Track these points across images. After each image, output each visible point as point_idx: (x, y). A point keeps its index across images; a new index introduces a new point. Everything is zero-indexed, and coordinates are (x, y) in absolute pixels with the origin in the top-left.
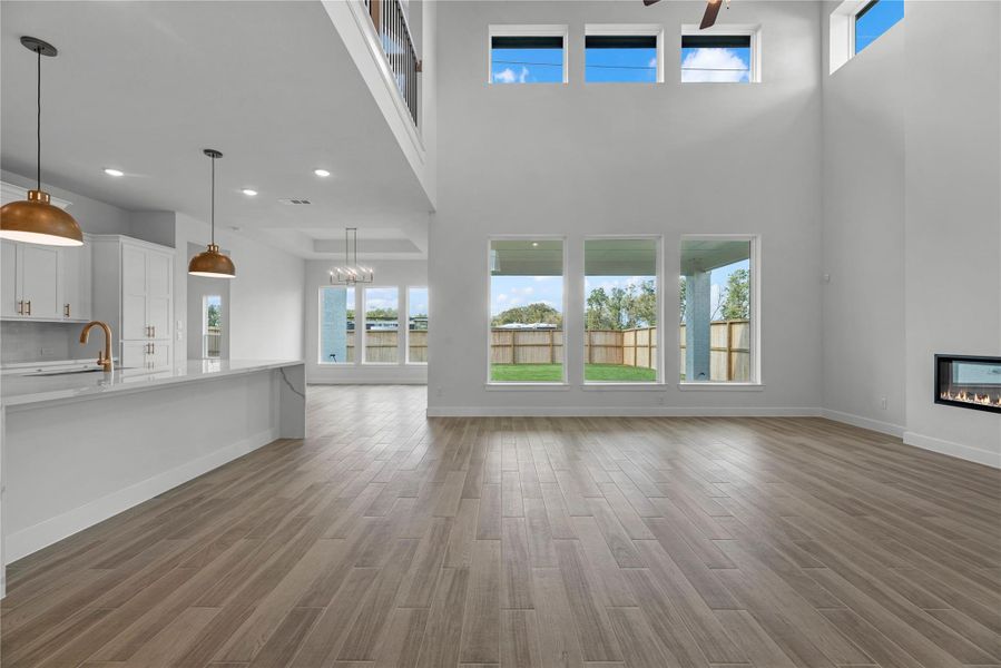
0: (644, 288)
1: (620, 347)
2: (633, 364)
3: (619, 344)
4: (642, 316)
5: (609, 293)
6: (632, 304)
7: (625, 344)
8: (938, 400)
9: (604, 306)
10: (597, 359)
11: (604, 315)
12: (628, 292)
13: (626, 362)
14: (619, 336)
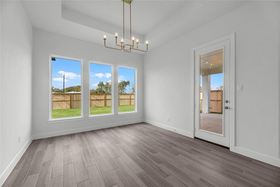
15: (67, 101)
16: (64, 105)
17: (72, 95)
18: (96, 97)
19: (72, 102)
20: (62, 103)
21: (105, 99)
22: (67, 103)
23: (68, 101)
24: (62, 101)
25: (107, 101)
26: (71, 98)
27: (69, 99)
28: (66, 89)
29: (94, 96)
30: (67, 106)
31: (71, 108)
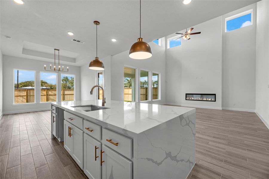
8: (186, 100)
15: (23, 96)
16: (20, 100)
17: (29, 91)
18: (54, 92)
19: (29, 97)
20: (18, 98)
21: (63, 95)
22: (23, 98)
23: (25, 96)
24: (18, 96)
25: (66, 96)
26: (27, 93)
27: (25, 94)
28: (21, 84)
29: (52, 92)
30: (23, 101)
31: (27, 102)
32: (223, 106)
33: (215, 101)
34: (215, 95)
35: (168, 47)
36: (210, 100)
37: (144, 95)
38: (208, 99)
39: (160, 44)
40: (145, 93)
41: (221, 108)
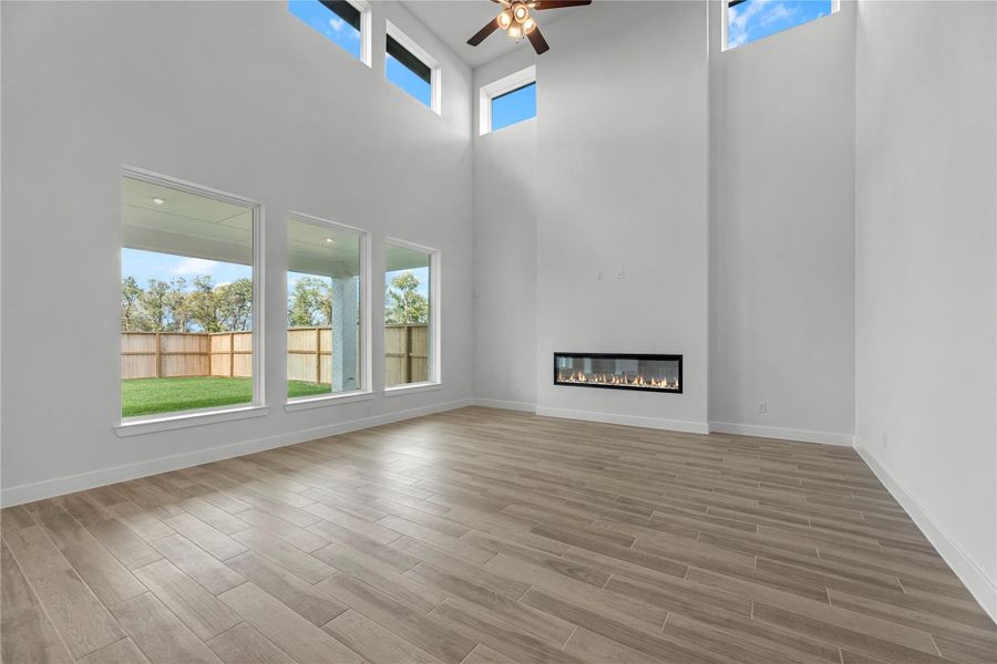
0: (198, 284)
1: (207, 354)
2: (226, 373)
3: (204, 350)
4: (194, 317)
5: (143, 284)
6: (180, 302)
7: (213, 350)
8: (556, 383)
9: (136, 302)
10: (171, 370)
11: (135, 314)
12: (176, 287)
13: (215, 372)
14: (204, 341)
32: (712, 414)
33: (680, 391)
34: (679, 358)
35: (484, 127)
36: (663, 385)
37: (400, 356)
38: (653, 382)
39: (437, 107)
40: (404, 351)
41: (702, 427)
